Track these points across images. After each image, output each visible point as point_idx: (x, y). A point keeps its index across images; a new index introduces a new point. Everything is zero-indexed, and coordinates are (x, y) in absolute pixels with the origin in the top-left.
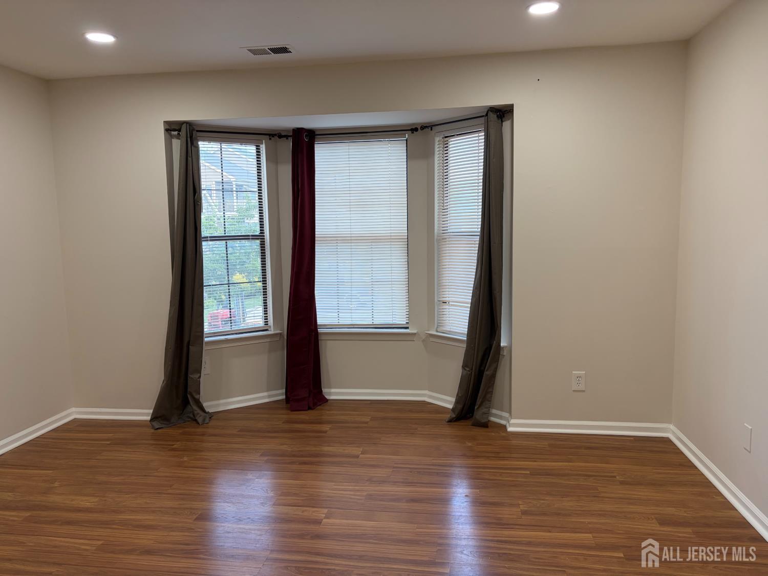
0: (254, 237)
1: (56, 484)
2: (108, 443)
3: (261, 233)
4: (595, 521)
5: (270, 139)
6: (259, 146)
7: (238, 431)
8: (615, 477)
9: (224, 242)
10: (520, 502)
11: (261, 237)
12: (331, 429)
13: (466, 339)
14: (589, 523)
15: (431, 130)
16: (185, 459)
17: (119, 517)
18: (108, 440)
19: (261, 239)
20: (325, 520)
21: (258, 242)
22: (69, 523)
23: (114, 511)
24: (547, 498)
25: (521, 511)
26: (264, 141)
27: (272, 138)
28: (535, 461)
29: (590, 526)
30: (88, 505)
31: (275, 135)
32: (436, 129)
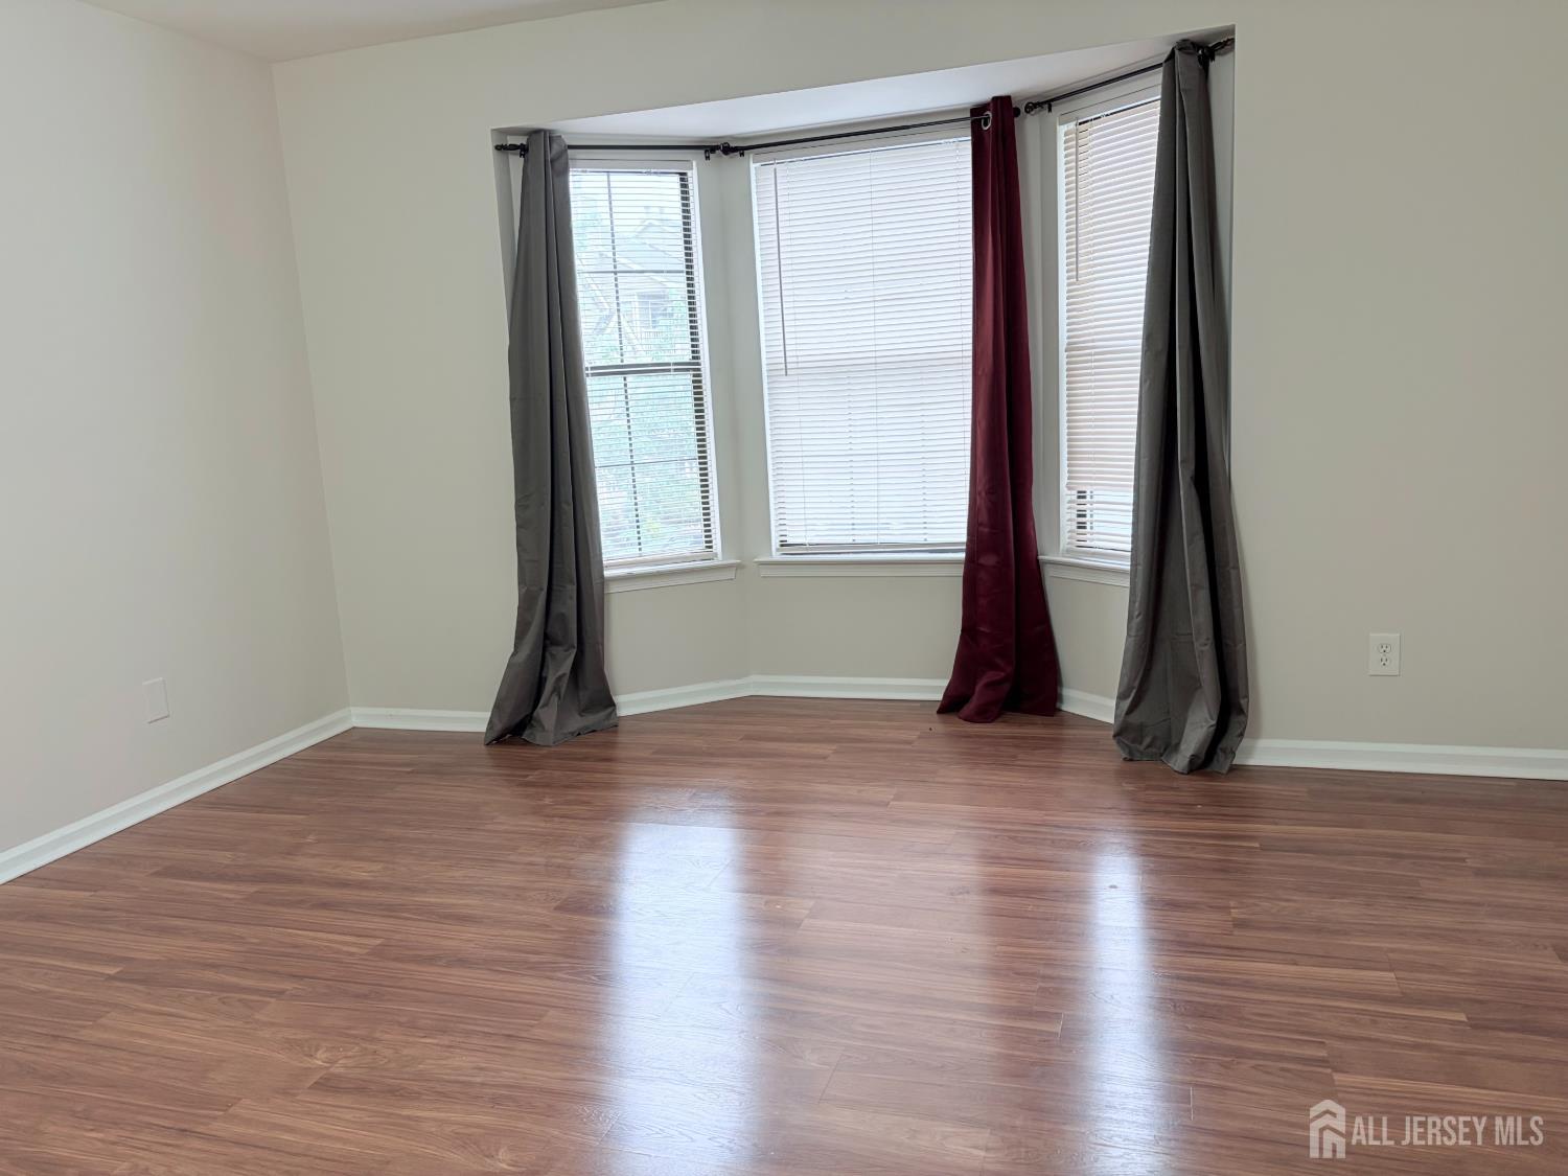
0: (681, 368)
1: (311, 839)
2: (409, 770)
3: (694, 358)
4: (1406, 946)
5: (708, 158)
6: (685, 174)
7: (654, 753)
8: (1463, 860)
9: (620, 378)
10: (1232, 904)
11: (692, 366)
12: (836, 752)
13: (1129, 568)
14: (1393, 951)
15: (1050, 110)
16: (547, 801)
17: (417, 899)
18: (407, 765)
19: (694, 370)
20: (806, 922)
21: (688, 378)
22: (325, 905)
23: (407, 889)
24: (1295, 898)
25: (1234, 920)
26: (694, 164)
27: (711, 155)
28: (1276, 824)
29: (1391, 955)
30: (364, 876)
31: (717, 147)
32: (1058, 109)
